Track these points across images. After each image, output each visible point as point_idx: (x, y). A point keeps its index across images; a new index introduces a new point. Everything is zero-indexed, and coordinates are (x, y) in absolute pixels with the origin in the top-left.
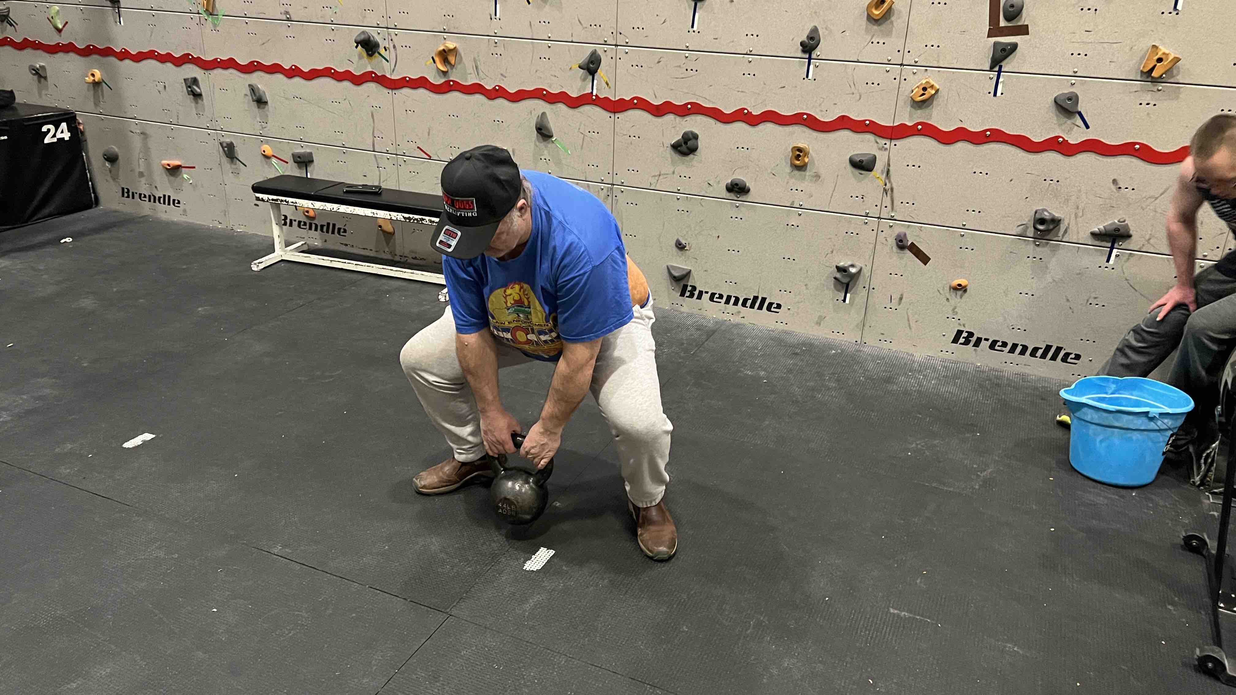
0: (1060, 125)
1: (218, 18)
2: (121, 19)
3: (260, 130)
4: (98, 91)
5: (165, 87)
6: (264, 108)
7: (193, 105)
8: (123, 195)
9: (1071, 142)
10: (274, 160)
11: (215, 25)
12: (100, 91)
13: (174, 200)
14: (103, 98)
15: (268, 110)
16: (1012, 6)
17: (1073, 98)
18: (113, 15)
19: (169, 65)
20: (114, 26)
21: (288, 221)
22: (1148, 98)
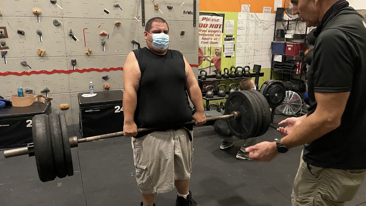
0: (24, 68)
9: (28, 72)
16: (3, 43)
17: (25, 62)
22: (42, 60)
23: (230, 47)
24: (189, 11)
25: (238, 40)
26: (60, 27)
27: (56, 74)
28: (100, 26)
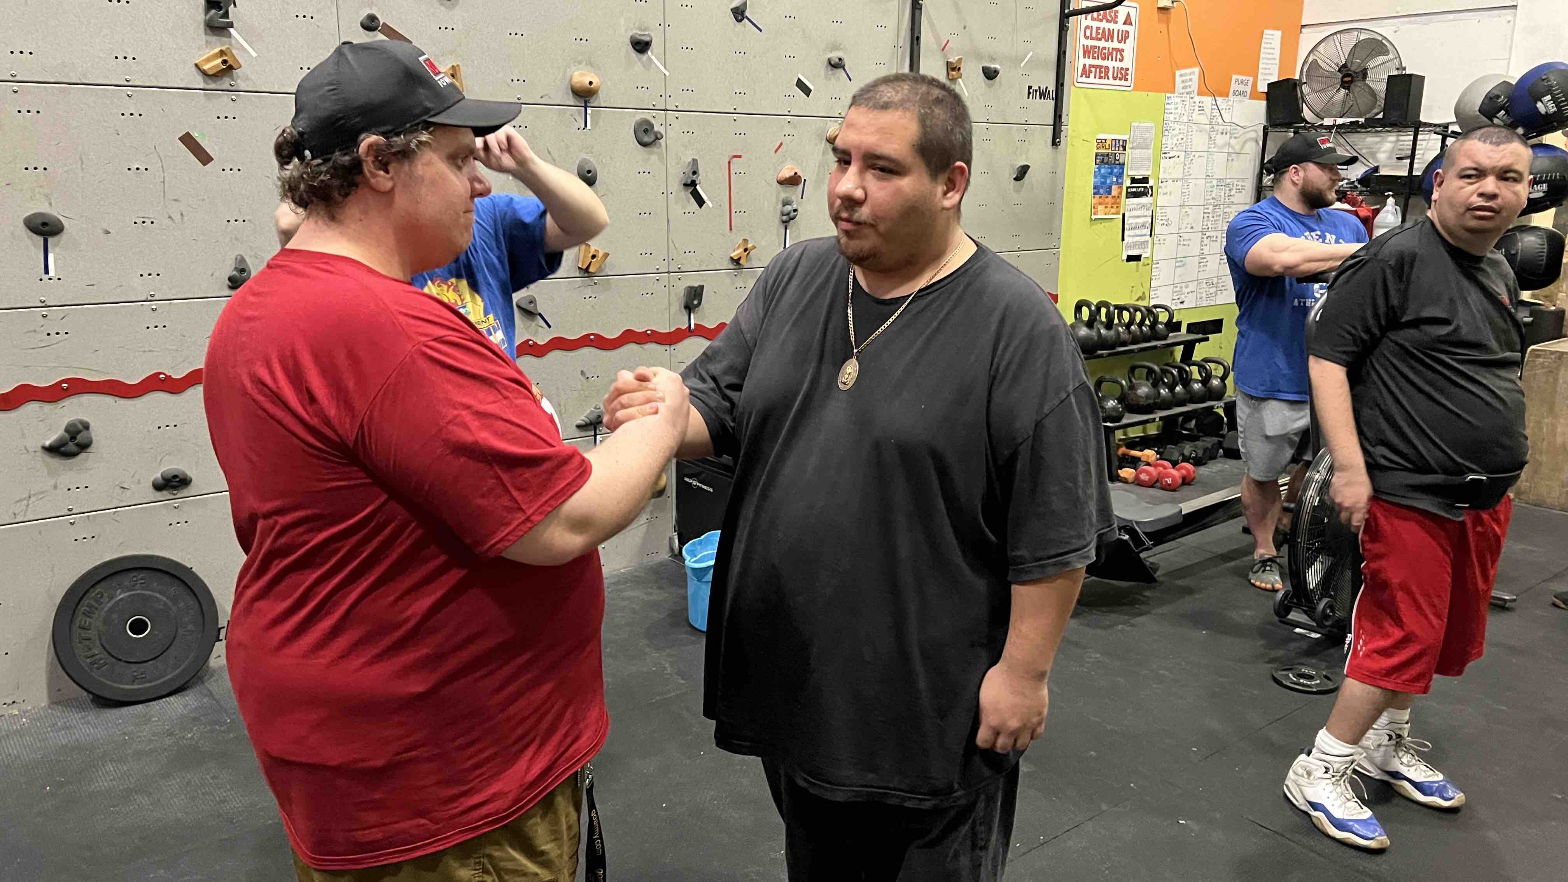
9: (541, 342)
17: (533, 301)
22: (589, 292)
23: (1141, 220)
24: (1043, 87)
25: (1162, 200)
26: (655, 150)
27: (632, 348)
28: (781, 144)
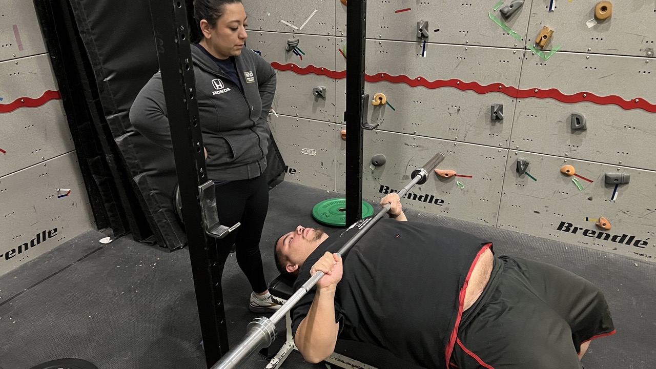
1: (550, 53)
2: (425, 52)
3: (567, 152)
4: (379, 110)
5: (459, 110)
6: (580, 134)
7: (488, 126)
8: (381, 191)
10: (575, 178)
11: (543, 59)
12: (381, 111)
13: (437, 200)
14: (382, 116)
15: (585, 137)
18: (417, 48)
19: (471, 93)
20: (414, 58)
21: (572, 229)
